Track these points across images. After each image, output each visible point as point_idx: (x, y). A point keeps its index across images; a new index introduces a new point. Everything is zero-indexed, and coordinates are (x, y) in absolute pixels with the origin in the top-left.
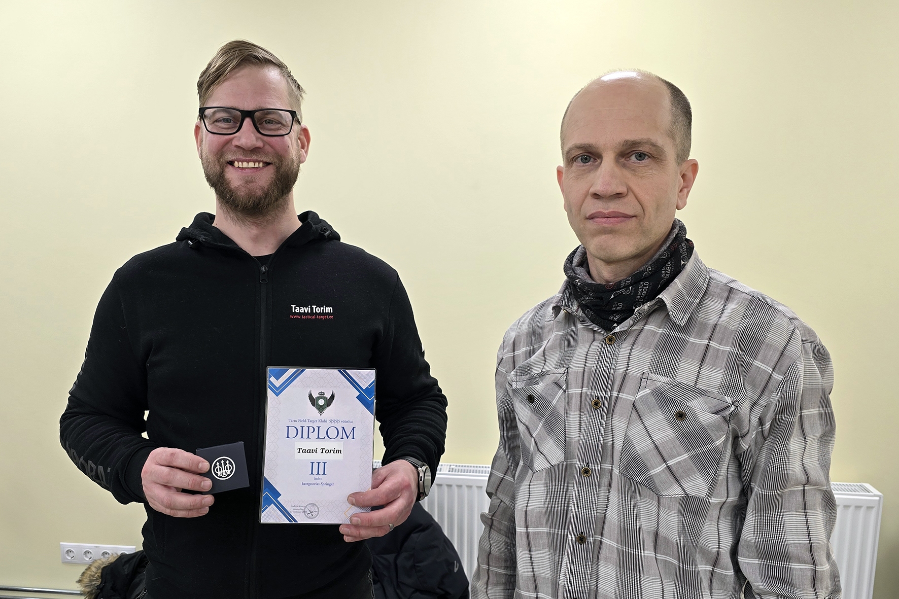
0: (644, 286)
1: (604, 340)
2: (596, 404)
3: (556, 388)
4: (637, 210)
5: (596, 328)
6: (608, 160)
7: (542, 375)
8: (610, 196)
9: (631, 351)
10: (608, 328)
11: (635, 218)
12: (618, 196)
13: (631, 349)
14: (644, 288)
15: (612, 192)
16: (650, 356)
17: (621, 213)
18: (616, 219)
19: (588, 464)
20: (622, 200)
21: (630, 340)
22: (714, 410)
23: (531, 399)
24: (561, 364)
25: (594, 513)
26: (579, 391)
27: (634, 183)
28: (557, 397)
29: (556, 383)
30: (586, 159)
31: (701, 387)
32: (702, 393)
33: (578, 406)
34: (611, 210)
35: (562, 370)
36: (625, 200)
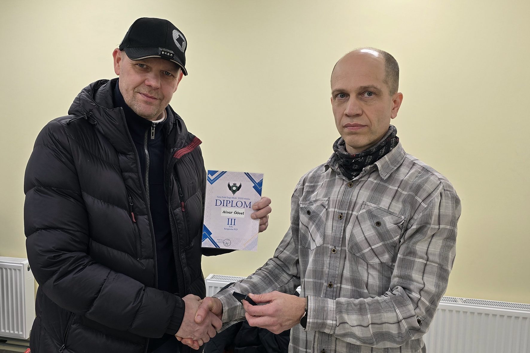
0: (370, 158)
1: (347, 185)
2: (341, 217)
3: (322, 207)
4: (368, 122)
5: (344, 178)
6: (353, 96)
7: (316, 201)
8: (353, 116)
9: (359, 191)
10: (350, 178)
11: (366, 126)
12: (358, 115)
13: (360, 190)
14: (369, 159)
15: (354, 113)
16: (368, 194)
17: (359, 124)
18: (357, 127)
19: (335, 247)
20: (359, 117)
21: (360, 185)
22: (395, 222)
23: (309, 213)
24: (326, 195)
25: (337, 272)
26: (333, 210)
27: (366, 109)
28: (323, 212)
29: (322, 205)
30: (343, 96)
31: (391, 210)
32: (391, 213)
33: (332, 217)
34: (354, 123)
35: (327, 199)
36: (361, 117)
